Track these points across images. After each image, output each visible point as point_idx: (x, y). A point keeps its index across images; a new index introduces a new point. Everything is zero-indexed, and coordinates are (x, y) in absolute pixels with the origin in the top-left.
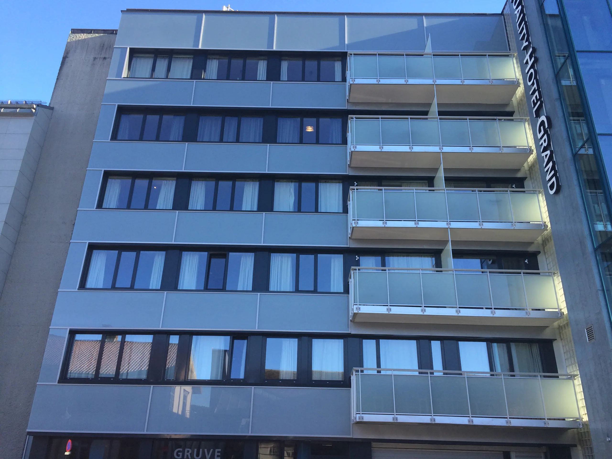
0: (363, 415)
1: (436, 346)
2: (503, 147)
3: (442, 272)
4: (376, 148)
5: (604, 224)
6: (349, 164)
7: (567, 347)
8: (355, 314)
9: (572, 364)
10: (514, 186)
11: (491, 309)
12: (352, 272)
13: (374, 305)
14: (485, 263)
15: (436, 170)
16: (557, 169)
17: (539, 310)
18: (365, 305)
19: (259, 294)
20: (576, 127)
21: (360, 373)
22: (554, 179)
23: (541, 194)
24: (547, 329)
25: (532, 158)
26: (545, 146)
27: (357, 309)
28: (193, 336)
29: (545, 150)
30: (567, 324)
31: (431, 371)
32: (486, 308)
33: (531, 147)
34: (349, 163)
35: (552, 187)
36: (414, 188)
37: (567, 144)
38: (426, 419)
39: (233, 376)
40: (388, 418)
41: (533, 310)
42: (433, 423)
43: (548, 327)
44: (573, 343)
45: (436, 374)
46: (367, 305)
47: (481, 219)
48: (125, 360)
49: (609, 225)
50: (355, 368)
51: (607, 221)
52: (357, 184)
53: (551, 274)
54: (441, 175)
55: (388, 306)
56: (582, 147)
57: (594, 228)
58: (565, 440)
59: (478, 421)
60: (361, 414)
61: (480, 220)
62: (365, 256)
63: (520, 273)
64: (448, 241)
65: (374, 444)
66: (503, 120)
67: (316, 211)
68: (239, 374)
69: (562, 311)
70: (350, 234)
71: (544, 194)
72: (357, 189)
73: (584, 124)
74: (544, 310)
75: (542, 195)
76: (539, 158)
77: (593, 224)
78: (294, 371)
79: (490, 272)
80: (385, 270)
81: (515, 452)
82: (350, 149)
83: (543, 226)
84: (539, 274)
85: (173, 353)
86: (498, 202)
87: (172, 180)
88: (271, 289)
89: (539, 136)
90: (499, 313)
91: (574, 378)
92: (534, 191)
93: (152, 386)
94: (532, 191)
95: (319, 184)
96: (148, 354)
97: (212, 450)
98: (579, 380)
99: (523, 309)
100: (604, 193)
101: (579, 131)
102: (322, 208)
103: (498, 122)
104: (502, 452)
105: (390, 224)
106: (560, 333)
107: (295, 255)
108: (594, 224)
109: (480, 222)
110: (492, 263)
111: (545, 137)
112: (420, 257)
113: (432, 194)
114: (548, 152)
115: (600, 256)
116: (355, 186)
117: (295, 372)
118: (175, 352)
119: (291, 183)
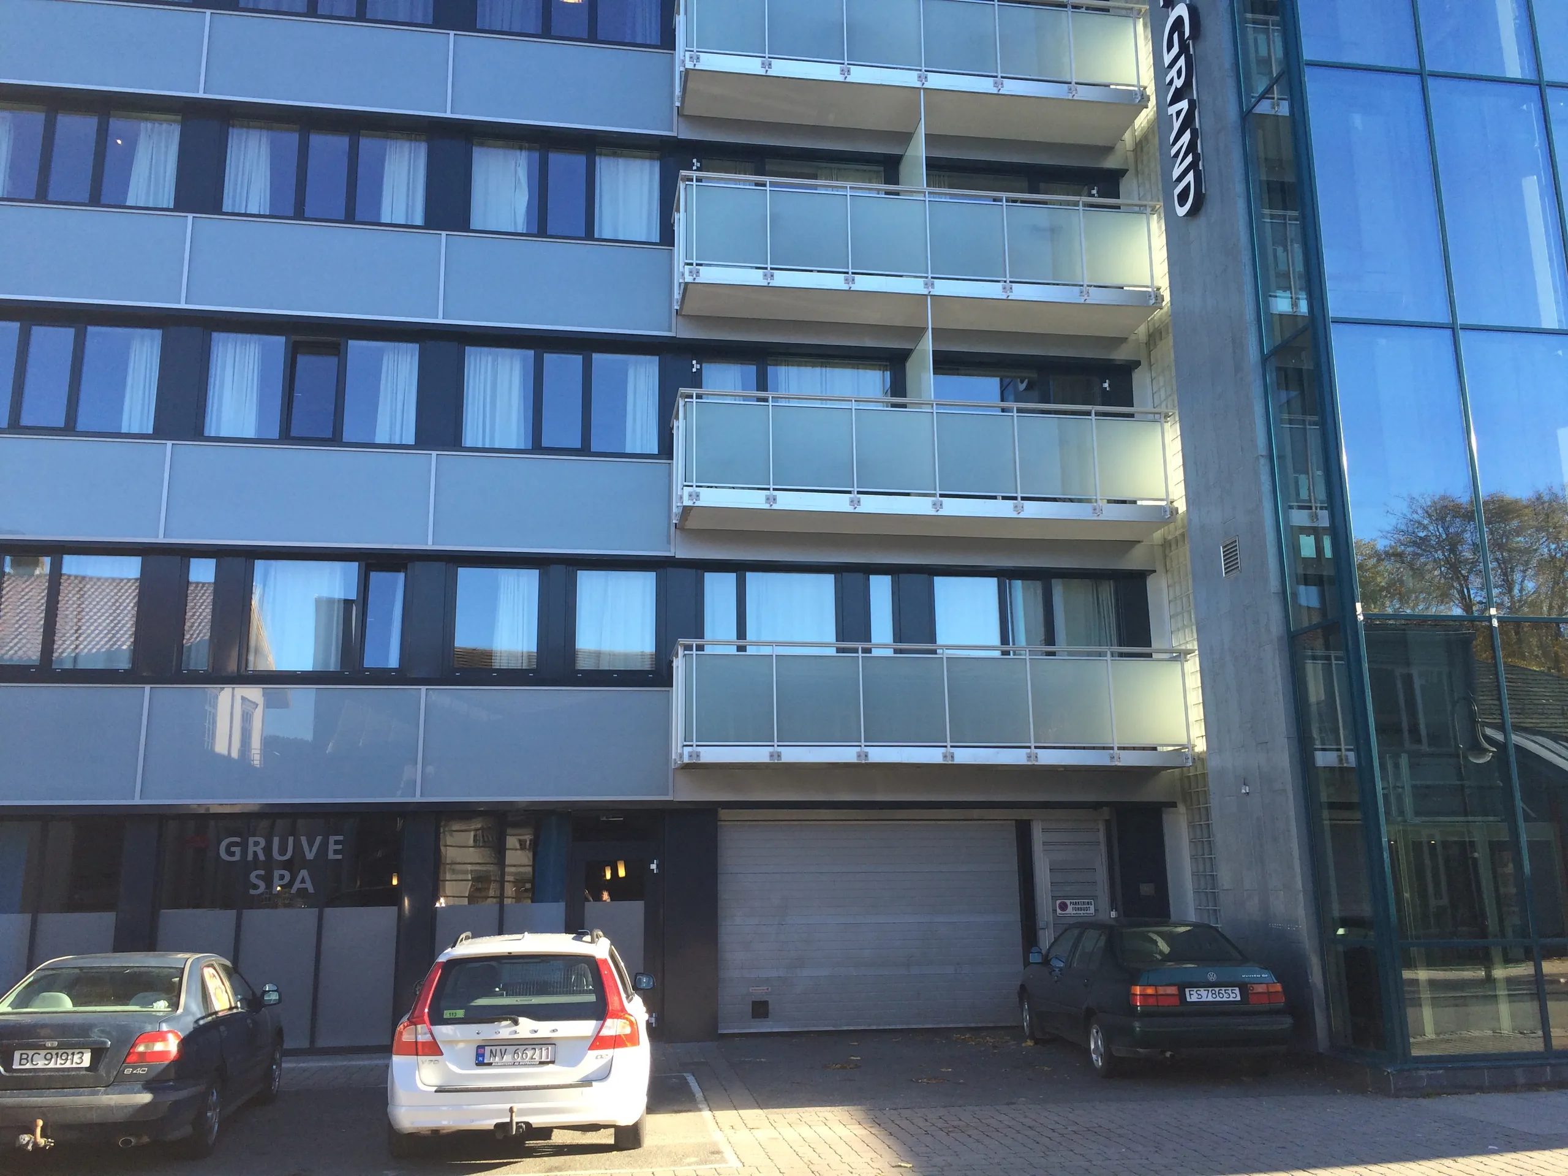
0: (699, 749)
1: (881, 589)
2: (1077, 83)
3: (906, 408)
4: (751, 65)
5: (1292, 298)
6: (678, 107)
7: (1178, 588)
8: (686, 510)
9: (1184, 627)
10: (1094, 192)
11: (1015, 498)
12: (681, 403)
13: (734, 488)
14: (1010, 388)
15: (906, 137)
16: (1199, 151)
17: (1124, 502)
18: (711, 487)
19: (434, 453)
20: (1256, 40)
21: (694, 652)
22: (1190, 177)
23: (1155, 216)
24: (1138, 546)
25: (1144, 118)
26: (1178, 87)
27: (690, 496)
28: (256, 561)
29: (1177, 97)
30: (1183, 535)
31: (866, 645)
32: (1004, 498)
33: (1145, 88)
34: (678, 104)
35: (1183, 198)
36: (849, 184)
37: (1231, 83)
38: (847, 754)
39: (370, 661)
40: (759, 754)
41: (1109, 501)
42: (863, 762)
43: (1139, 542)
44: (1190, 582)
45: (876, 652)
46: (716, 487)
47: (1008, 276)
48: (67, 620)
49: (1303, 299)
50: (682, 641)
51: (1301, 289)
52: (699, 165)
53: (1158, 417)
54: (918, 151)
55: (768, 489)
56: (1266, 94)
57: (1267, 305)
58: (1151, 793)
59: (964, 756)
60: (694, 746)
61: (1006, 277)
62: (716, 362)
63: (1088, 413)
64: (924, 330)
65: (723, 814)
66: (1084, 9)
67: (589, 234)
68: (387, 658)
69: (1175, 504)
70: (679, 303)
71: (1162, 215)
72: (699, 180)
73: (1276, 34)
74: (1135, 502)
75: (1159, 218)
76: (1162, 120)
77: (1268, 296)
78: (528, 652)
79: (1019, 410)
80: (766, 400)
81: (1042, 821)
82: (683, 61)
83: (1153, 296)
84: (1132, 415)
85: (202, 603)
86: (1054, 231)
87: (170, 122)
88: (469, 440)
89: (1168, 59)
90: (1032, 510)
91: (1185, 658)
92: (1140, 206)
93: (148, 687)
94: (1136, 205)
95: (597, 159)
96: (132, 605)
97: (319, 839)
98: (1195, 663)
99: (1088, 501)
100: (1303, 218)
101: (1263, 52)
102: (605, 227)
103: (1070, 13)
104: (1014, 822)
105: (784, 279)
106: (1165, 557)
107: (531, 353)
108: (1270, 296)
109: (1005, 282)
110: (1027, 389)
111: (1182, 62)
112: (854, 368)
113: (893, 203)
114: (1184, 105)
115: (1274, 374)
116: (695, 170)
117: (533, 652)
118: (208, 601)
119: (518, 152)
